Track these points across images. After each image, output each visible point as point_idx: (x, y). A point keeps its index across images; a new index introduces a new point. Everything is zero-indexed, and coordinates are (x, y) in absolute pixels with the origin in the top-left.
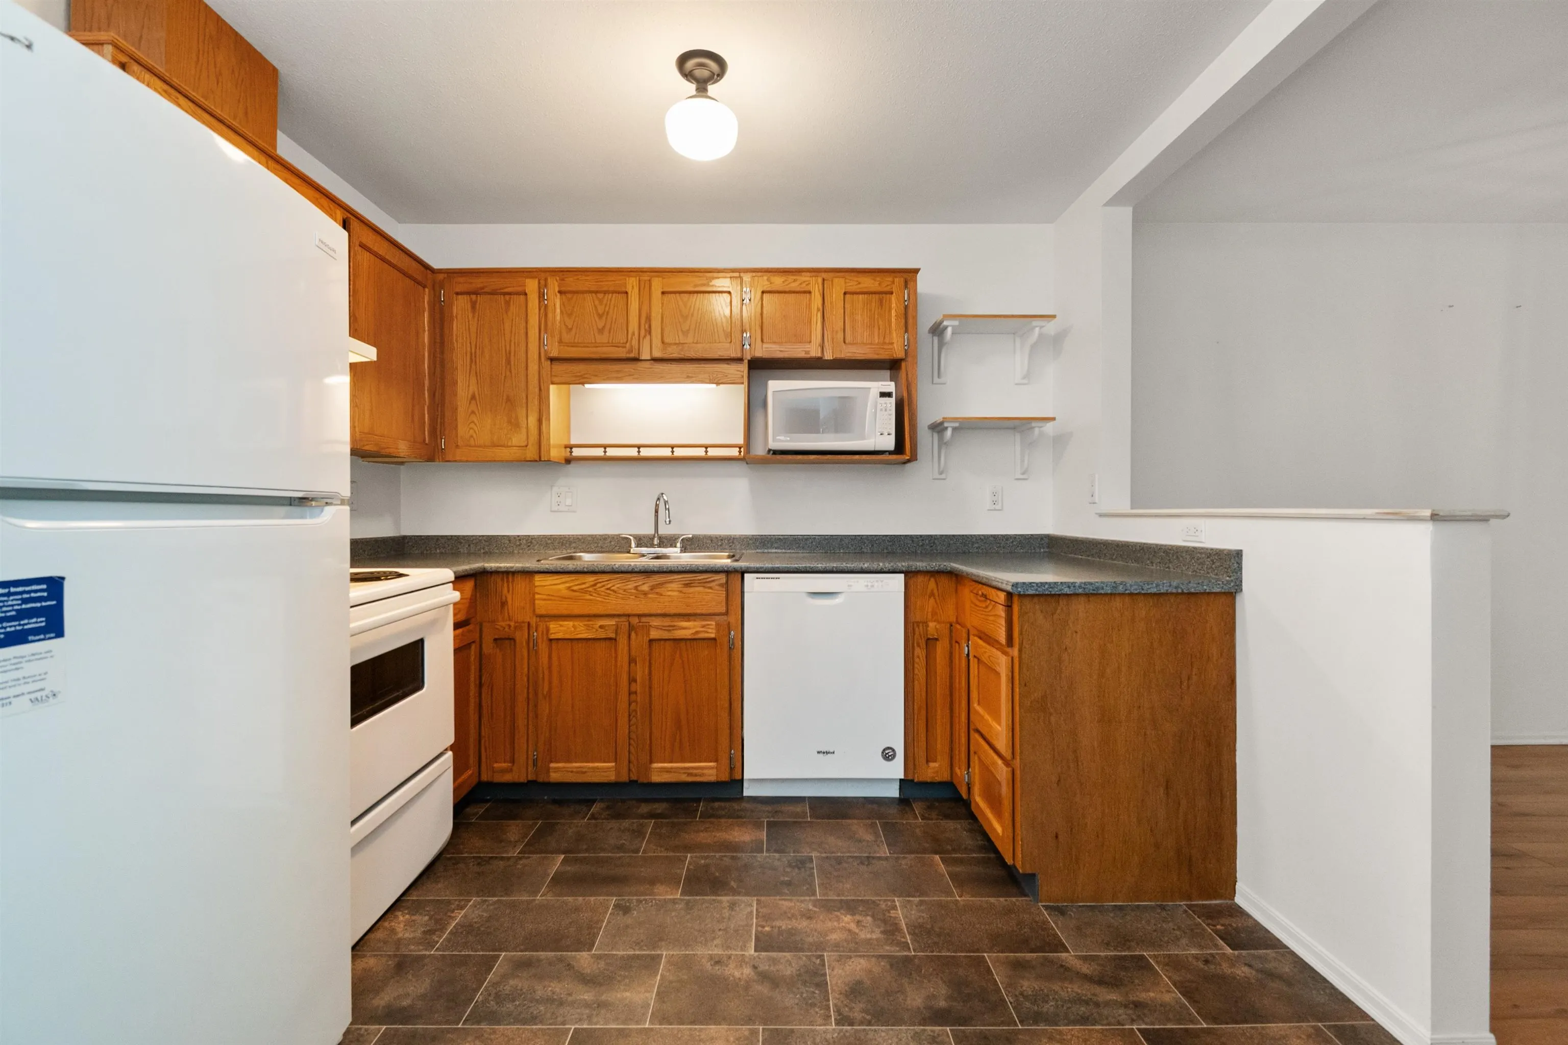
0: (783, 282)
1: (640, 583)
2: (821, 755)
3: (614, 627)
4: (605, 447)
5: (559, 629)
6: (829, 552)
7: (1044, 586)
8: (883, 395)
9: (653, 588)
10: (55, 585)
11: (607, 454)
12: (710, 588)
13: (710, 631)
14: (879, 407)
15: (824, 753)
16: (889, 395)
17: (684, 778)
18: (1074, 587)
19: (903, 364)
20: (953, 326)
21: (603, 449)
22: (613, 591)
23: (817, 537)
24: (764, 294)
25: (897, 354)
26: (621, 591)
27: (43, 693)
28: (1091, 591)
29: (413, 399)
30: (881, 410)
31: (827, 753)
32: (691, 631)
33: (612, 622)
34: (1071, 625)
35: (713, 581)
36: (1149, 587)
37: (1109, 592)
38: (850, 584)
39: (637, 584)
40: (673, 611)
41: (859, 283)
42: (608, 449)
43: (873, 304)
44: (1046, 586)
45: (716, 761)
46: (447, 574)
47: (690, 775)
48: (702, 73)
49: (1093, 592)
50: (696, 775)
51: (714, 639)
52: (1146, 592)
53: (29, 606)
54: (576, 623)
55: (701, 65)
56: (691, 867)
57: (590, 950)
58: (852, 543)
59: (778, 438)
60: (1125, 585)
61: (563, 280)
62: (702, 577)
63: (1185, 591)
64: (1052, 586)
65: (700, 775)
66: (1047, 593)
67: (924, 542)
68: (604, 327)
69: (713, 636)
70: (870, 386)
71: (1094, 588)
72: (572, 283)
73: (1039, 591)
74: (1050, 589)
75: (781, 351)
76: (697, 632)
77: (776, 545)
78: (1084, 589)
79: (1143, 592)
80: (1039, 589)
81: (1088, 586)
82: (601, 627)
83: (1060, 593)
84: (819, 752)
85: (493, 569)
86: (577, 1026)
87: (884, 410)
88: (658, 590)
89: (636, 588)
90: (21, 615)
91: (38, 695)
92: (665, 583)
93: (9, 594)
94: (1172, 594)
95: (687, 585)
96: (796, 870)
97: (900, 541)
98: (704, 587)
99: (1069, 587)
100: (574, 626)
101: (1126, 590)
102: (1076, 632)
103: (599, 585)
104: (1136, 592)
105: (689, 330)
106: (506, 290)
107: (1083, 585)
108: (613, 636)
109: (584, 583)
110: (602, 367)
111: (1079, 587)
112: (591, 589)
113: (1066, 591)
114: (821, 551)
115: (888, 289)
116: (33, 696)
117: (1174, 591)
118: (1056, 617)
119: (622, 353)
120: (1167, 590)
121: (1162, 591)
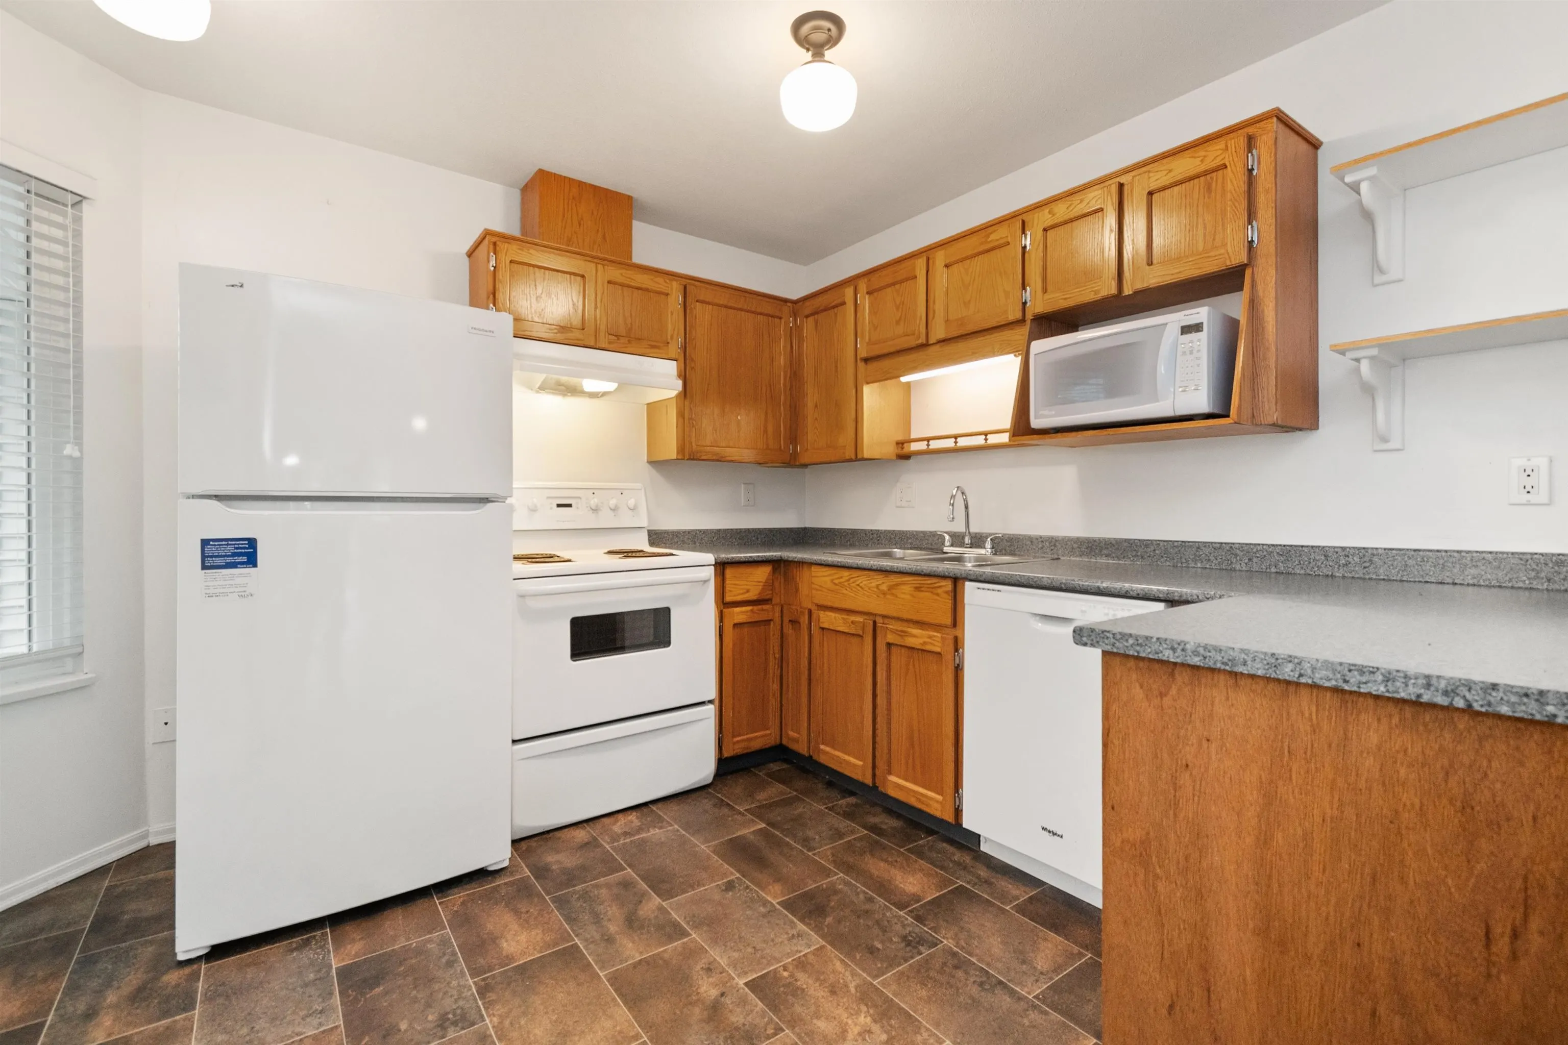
0: (1068, 208)
1: (881, 582)
2: (1046, 833)
3: (861, 625)
4: (928, 440)
5: (828, 619)
6: (1179, 565)
7: (1127, 641)
8: (1187, 330)
9: (891, 588)
10: (252, 543)
11: (930, 447)
12: (938, 595)
13: (936, 643)
14: (1180, 348)
15: (1049, 832)
16: (1197, 328)
17: (913, 801)
18: (1183, 650)
19: (1248, 273)
20: (1371, 179)
21: (926, 443)
22: (861, 587)
23: (1162, 544)
24: (1048, 232)
25: (1233, 259)
26: (867, 589)
27: (246, 594)
28: (1219, 665)
29: (766, 414)
30: (1184, 353)
31: (1054, 834)
32: (921, 641)
33: (859, 619)
34: (1198, 724)
35: (940, 587)
36: (1364, 679)
37: (1260, 673)
38: (1084, 609)
39: (878, 583)
40: (905, 616)
41: (1170, 171)
42: (931, 442)
43: (1196, 196)
44: (1131, 641)
45: (942, 795)
46: (710, 558)
47: (919, 800)
48: (819, 37)
49: (1223, 667)
50: (923, 803)
51: (939, 654)
52: (1355, 689)
53: (238, 551)
54: (837, 615)
55: (817, 28)
56: (824, 886)
57: (663, 901)
58: (1216, 554)
59: (1041, 412)
60: (1299, 664)
61: (869, 280)
62: (929, 582)
63: (1476, 706)
64: (1140, 641)
65: (927, 805)
66: (1131, 653)
67: (1350, 559)
68: (901, 317)
69: (938, 650)
70: (1165, 322)
71: (1225, 660)
72: (876, 280)
73: (1118, 648)
74: (1138, 648)
75: (1065, 299)
76: (925, 643)
77: (1105, 552)
78: (1205, 658)
79: (1346, 688)
80: (1117, 644)
81: (1212, 654)
82: (853, 622)
83: (1156, 657)
84: (1043, 828)
85: (790, 559)
86: (579, 943)
87: (1188, 353)
88: (894, 591)
89: (877, 586)
90: (234, 555)
91: (243, 594)
92: (900, 584)
93: (228, 545)
94: (1433, 706)
95: (918, 589)
96: (903, 945)
97: (1300, 556)
98: (932, 592)
99: (1173, 649)
100: (835, 617)
101: (1301, 675)
102: (1208, 740)
103: (852, 580)
104: (1327, 684)
105: (969, 301)
106: (833, 304)
107: (1201, 650)
108: (861, 633)
109: (841, 577)
110: (901, 359)
111: (1193, 652)
112: (846, 584)
113: (1168, 655)
114: (1168, 563)
115: (1218, 162)
116: (240, 594)
117: (1441, 700)
118: (1167, 701)
119: (913, 342)
120: (1419, 696)
121: (1402, 695)
